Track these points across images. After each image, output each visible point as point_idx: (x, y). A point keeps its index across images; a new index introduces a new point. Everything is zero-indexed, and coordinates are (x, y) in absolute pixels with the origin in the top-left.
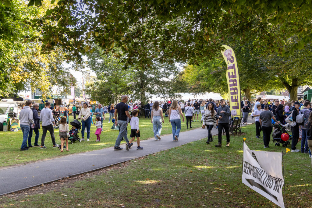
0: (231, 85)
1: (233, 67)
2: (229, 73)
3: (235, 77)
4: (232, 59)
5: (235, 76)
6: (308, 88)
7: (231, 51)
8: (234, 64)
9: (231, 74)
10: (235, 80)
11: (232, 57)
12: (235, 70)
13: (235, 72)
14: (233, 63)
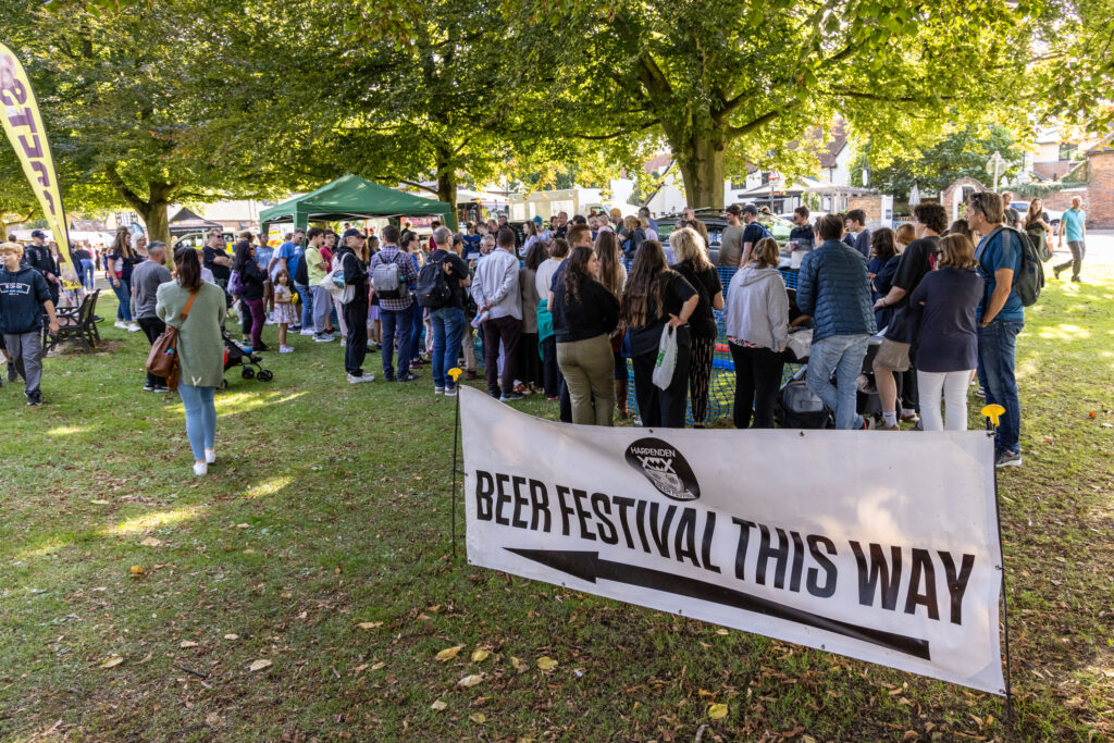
1: (26, 120)
2: (23, 137)
3: (38, 156)
4: (18, 90)
5: (37, 152)
6: (184, 209)
7: (10, 62)
8: (28, 110)
11: (19, 84)
13: (36, 139)
14: (23, 106)
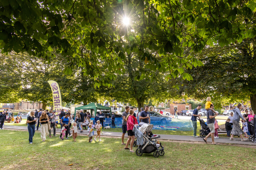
0: (55, 103)
2: (54, 96)
4: (56, 88)
5: (59, 97)
7: (56, 84)
8: (58, 91)
9: (55, 97)
10: (59, 100)
11: (57, 87)
12: (58, 94)
13: (59, 96)
